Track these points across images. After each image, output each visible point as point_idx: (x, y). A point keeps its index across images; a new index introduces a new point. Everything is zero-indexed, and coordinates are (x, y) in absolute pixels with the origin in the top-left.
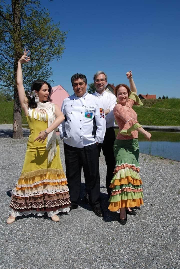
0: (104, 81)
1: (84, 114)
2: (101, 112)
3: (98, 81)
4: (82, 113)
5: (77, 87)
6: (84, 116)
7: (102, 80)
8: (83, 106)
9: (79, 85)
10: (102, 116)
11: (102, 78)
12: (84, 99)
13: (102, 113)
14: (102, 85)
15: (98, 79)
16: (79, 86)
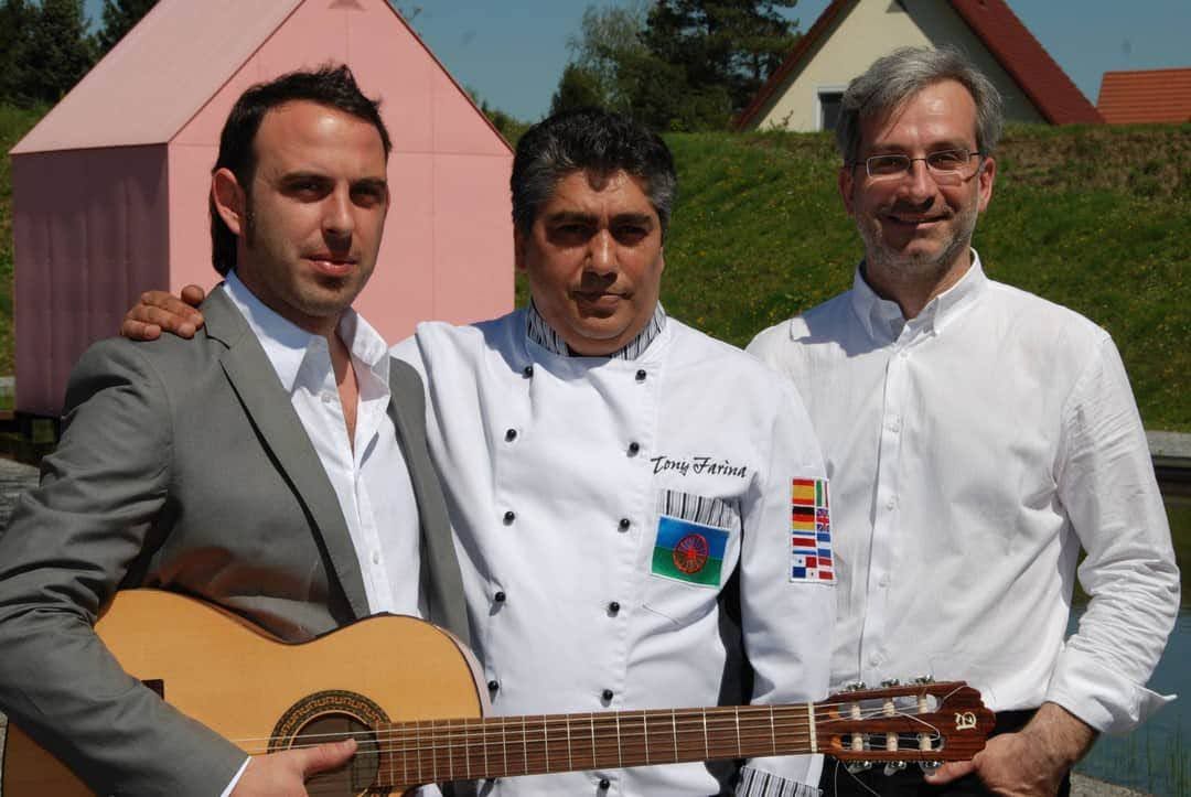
0: (961, 172)
1: (645, 536)
2: (802, 512)
3: (899, 159)
4: (625, 525)
5: (589, 255)
6: (649, 563)
7: (942, 154)
8: (634, 448)
9: (605, 237)
10: (811, 563)
11: (940, 131)
12: (641, 375)
13: (811, 528)
14: (945, 216)
15: (895, 148)
16: (605, 251)
